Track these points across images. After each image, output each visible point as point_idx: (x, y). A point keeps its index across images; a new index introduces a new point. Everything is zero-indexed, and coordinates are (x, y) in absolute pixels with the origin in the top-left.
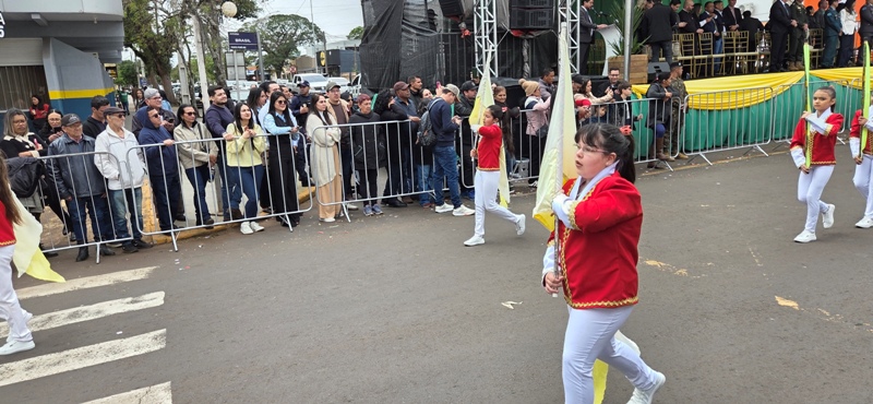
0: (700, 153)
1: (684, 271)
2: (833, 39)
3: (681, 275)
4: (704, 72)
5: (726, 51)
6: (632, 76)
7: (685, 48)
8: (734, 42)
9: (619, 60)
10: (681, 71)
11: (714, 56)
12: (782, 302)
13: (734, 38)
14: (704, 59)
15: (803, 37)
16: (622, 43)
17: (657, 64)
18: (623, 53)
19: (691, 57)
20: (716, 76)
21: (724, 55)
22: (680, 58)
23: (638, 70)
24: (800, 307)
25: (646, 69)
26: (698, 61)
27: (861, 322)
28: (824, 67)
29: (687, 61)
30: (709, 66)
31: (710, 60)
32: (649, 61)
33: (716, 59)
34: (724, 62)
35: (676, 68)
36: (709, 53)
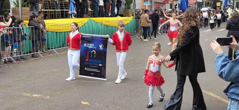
0: (53, 50)
1: (48, 97)
2: (97, 6)
3: (47, 99)
4: (53, 16)
5: (61, 9)
6: (23, 16)
7: (45, 6)
8: (64, 5)
9: (17, 9)
10: (43, 15)
11: (57, 10)
12: (84, 103)
13: (64, 4)
14: (53, 11)
15: (87, 5)
16: (18, 2)
17: (34, 12)
18: (18, 6)
19: (47, 10)
20: (58, 18)
21: (60, 10)
22: (43, 10)
23: (25, 14)
24: (89, 104)
25: (29, 14)
26: (50, 12)
27: (108, 106)
28: (95, 17)
29: (46, 12)
30: (55, 14)
31: (55, 12)
32: (30, 11)
33: (57, 11)
34: (60, 13)
35: (41, 14)
36: (54, 9)
